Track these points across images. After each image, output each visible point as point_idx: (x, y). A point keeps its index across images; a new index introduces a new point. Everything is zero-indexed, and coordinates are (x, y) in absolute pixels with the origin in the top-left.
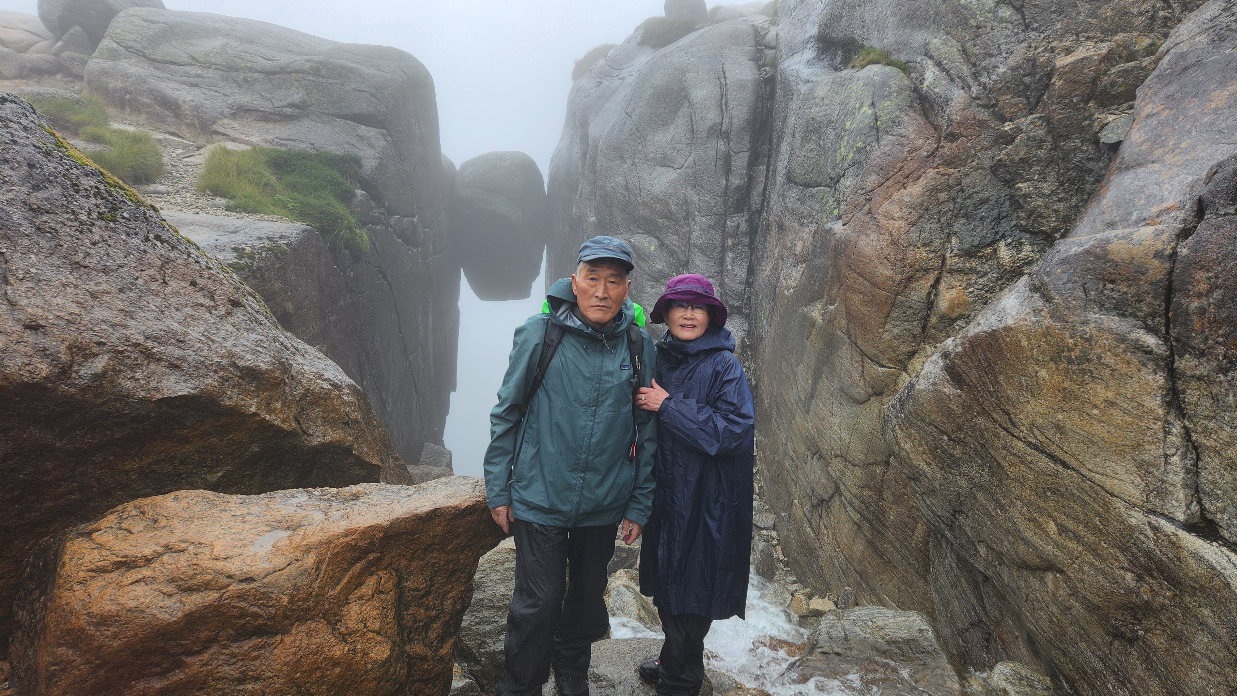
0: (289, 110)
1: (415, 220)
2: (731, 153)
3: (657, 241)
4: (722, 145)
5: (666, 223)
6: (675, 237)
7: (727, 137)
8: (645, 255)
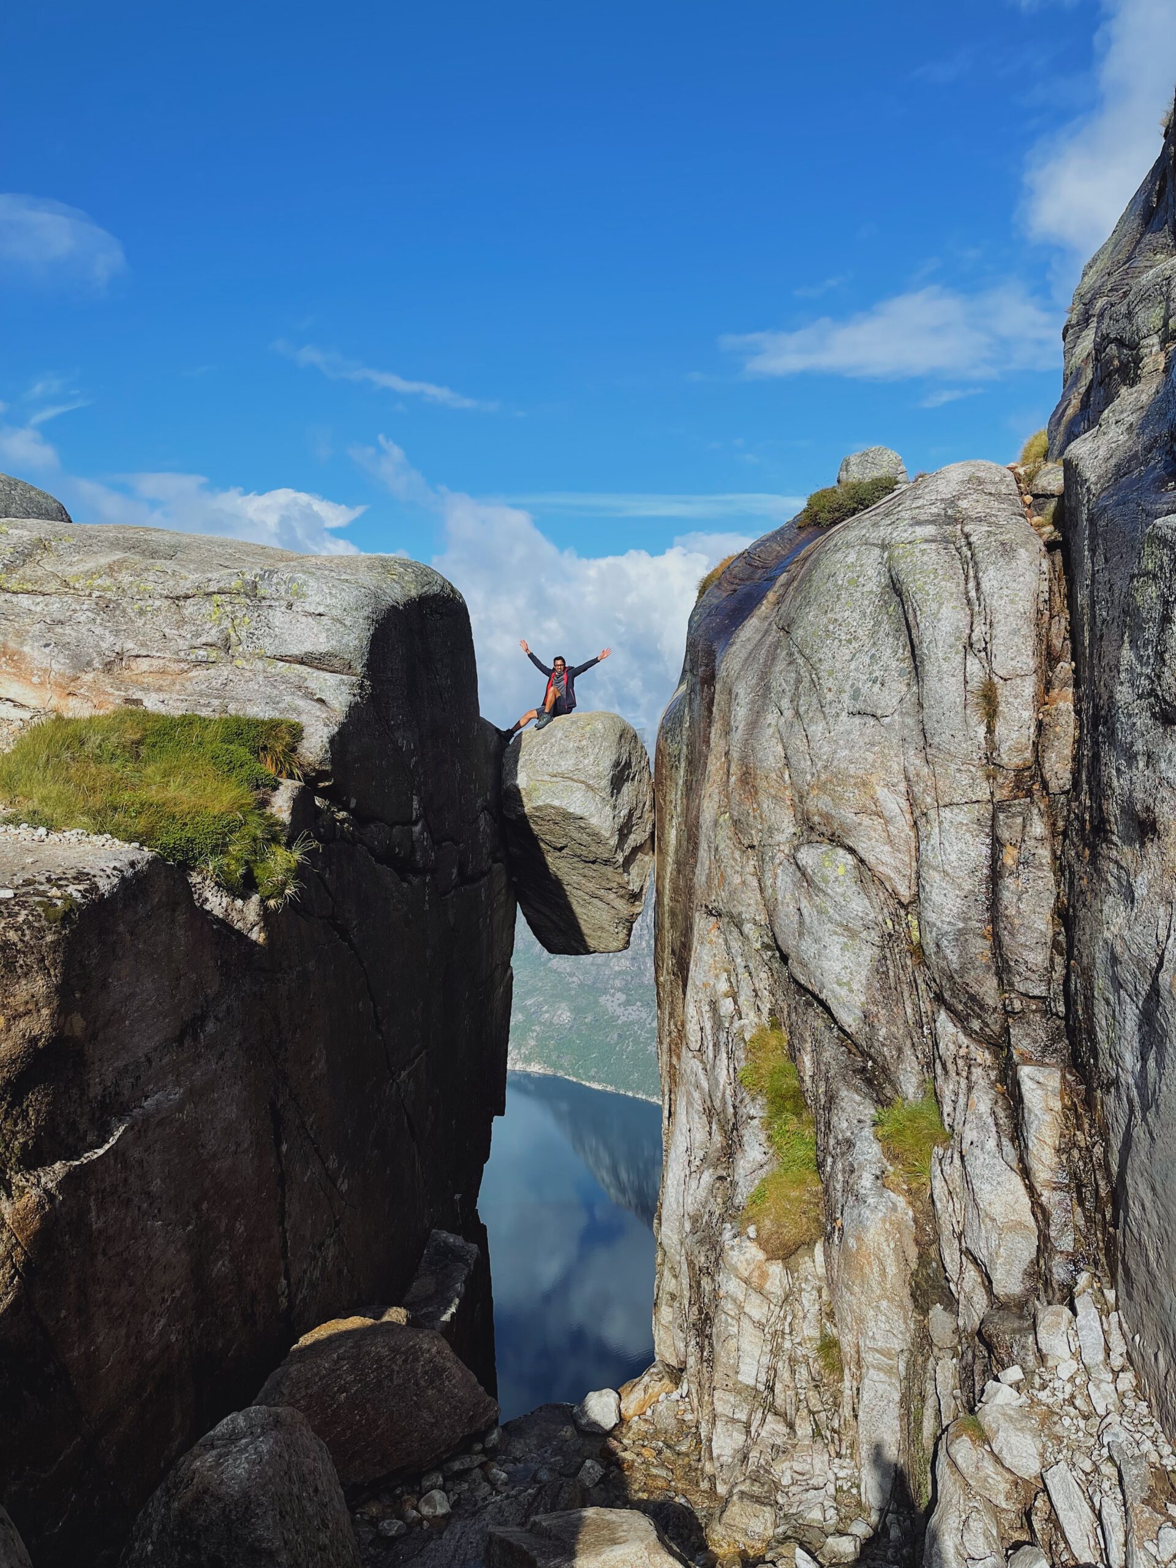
0: (202, 652)
1: (417, 829)
2: (996, 679)
3: (849, 857)
4: (974, 666)
5: (866, 820)
6: (887, 848)
7: (985, 649)
8: (827, 882)
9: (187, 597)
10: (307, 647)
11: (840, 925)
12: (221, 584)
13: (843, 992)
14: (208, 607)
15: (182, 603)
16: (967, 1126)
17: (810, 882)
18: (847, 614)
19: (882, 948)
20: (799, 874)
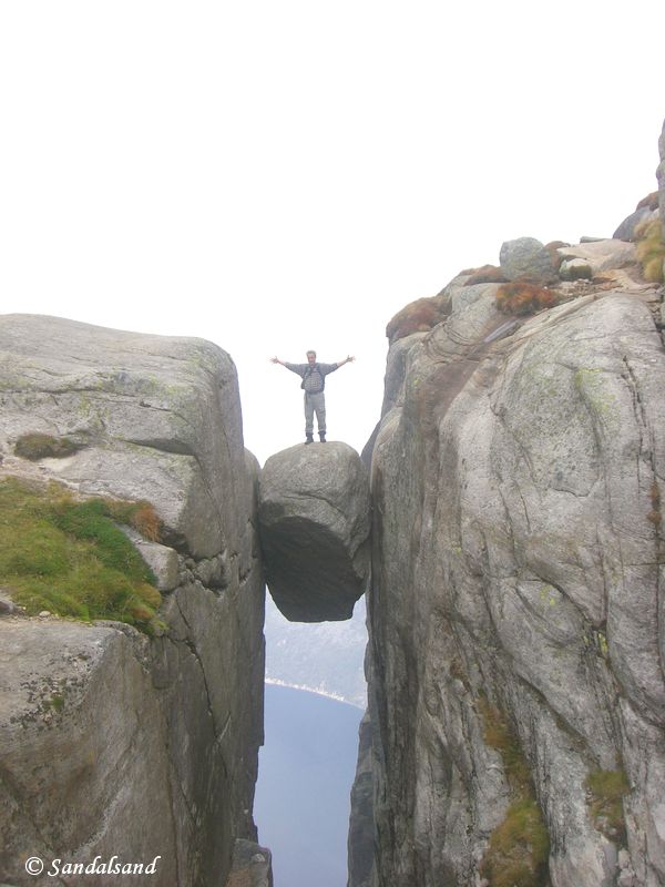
0: (76, 437)
1: (224, 557)
2: (658, 480)
3: (557, 592)
4: (644, 469)
5: (571, 568)
6: (584, 588)
7: (651, 459)
8: (542, 610)
9: (60, 392)
10: (157, 435)
11: (553, 640)
12: (87, 384)
13: (552, 686)
14: (78, 400)
15: (57, 396)
16: (649, 786)
17: (530, 608)
18: (549, 415)
19: (581, 656)
20: (521, 603)
